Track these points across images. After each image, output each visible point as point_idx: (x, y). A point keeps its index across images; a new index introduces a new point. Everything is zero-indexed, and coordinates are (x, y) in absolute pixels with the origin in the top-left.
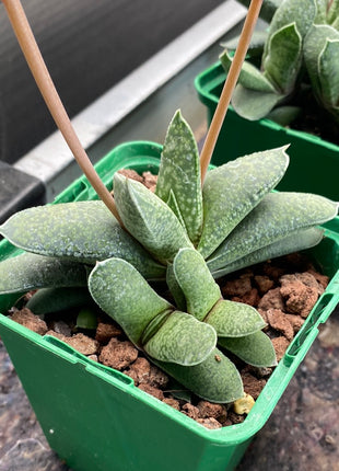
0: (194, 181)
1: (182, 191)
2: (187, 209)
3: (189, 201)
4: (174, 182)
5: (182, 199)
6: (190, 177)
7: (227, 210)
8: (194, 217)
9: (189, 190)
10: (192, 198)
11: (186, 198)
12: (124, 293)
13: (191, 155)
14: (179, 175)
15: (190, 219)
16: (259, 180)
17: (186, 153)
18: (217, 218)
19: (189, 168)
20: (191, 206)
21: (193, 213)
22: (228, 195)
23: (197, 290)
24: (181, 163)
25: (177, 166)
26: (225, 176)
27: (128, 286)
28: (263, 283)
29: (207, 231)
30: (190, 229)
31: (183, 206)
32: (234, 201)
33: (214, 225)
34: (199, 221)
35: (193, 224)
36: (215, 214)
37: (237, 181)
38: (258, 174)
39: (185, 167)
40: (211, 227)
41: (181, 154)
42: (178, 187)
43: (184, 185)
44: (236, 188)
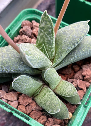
0: (52, 39)
1: (47, 43)
2: (49, 50)
3: (50, 46)
4: (44, 39)
5: (47, 46)
6: (50, 38)
7: (65, 49)
8: (52, 52)
9: (50, 42)
10: (51, 46)
11: (49, 46)
12: (26, 87)
13: (51, 30)
14: (46, 37)
15: (50, 53)
16: (77, 37)
17: (49, 28)
18: (61, 53)
19: (50, 34)
20: (51, 48)
21: (52, 51)
22: (65, 43)
23: (53, 82)
24: (47, 32)
25: (45, 33)
26: (64, 34)
27: (27, 85)
28: (76, 69)
29: (57, 57)
30: (50, 56)
31: (48, 48)
32: (67, 46)
33: (60, 55)
34: (54, 53)
35: (52, 54)
36: (60, 51)
37: (69, 37)
38: (77, 34)
39: (49, 34)
40: (58, 56)
41: (47, 29)
42: (46, 41)
43: (48, 41)
44: (68, 40)
